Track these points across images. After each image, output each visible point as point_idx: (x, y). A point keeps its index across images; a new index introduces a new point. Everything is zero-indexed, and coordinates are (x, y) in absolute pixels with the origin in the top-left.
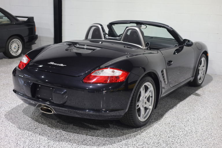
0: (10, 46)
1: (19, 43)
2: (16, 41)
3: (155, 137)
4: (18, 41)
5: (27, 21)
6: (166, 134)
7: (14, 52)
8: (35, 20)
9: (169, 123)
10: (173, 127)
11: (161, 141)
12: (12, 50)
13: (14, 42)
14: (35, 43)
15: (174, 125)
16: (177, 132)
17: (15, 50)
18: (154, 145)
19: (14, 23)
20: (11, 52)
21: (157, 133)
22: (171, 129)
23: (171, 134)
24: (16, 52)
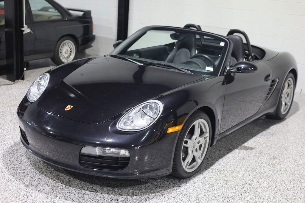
0: (61, 50)
1: (71, 46)
2: (68, 43)
3: (270, 189)
4: (71, 44)
5: (83, 16)
6: (284, 185)
7: (65, 58)
8: (93, 15)
9: (286, 170)
10: (292, 176)
11: (278, 195)
12: (63, 55)
13: (65, 45)
14: (92, 46)
15: (292, 172)
16: (299, 182)
17: (66, 56)
18: (270, 200)
19: (67, 19)
20: (61, 58)
21: (272, 182)
22: (290, 178)
23: (290, 186)
24: (67, 58)
